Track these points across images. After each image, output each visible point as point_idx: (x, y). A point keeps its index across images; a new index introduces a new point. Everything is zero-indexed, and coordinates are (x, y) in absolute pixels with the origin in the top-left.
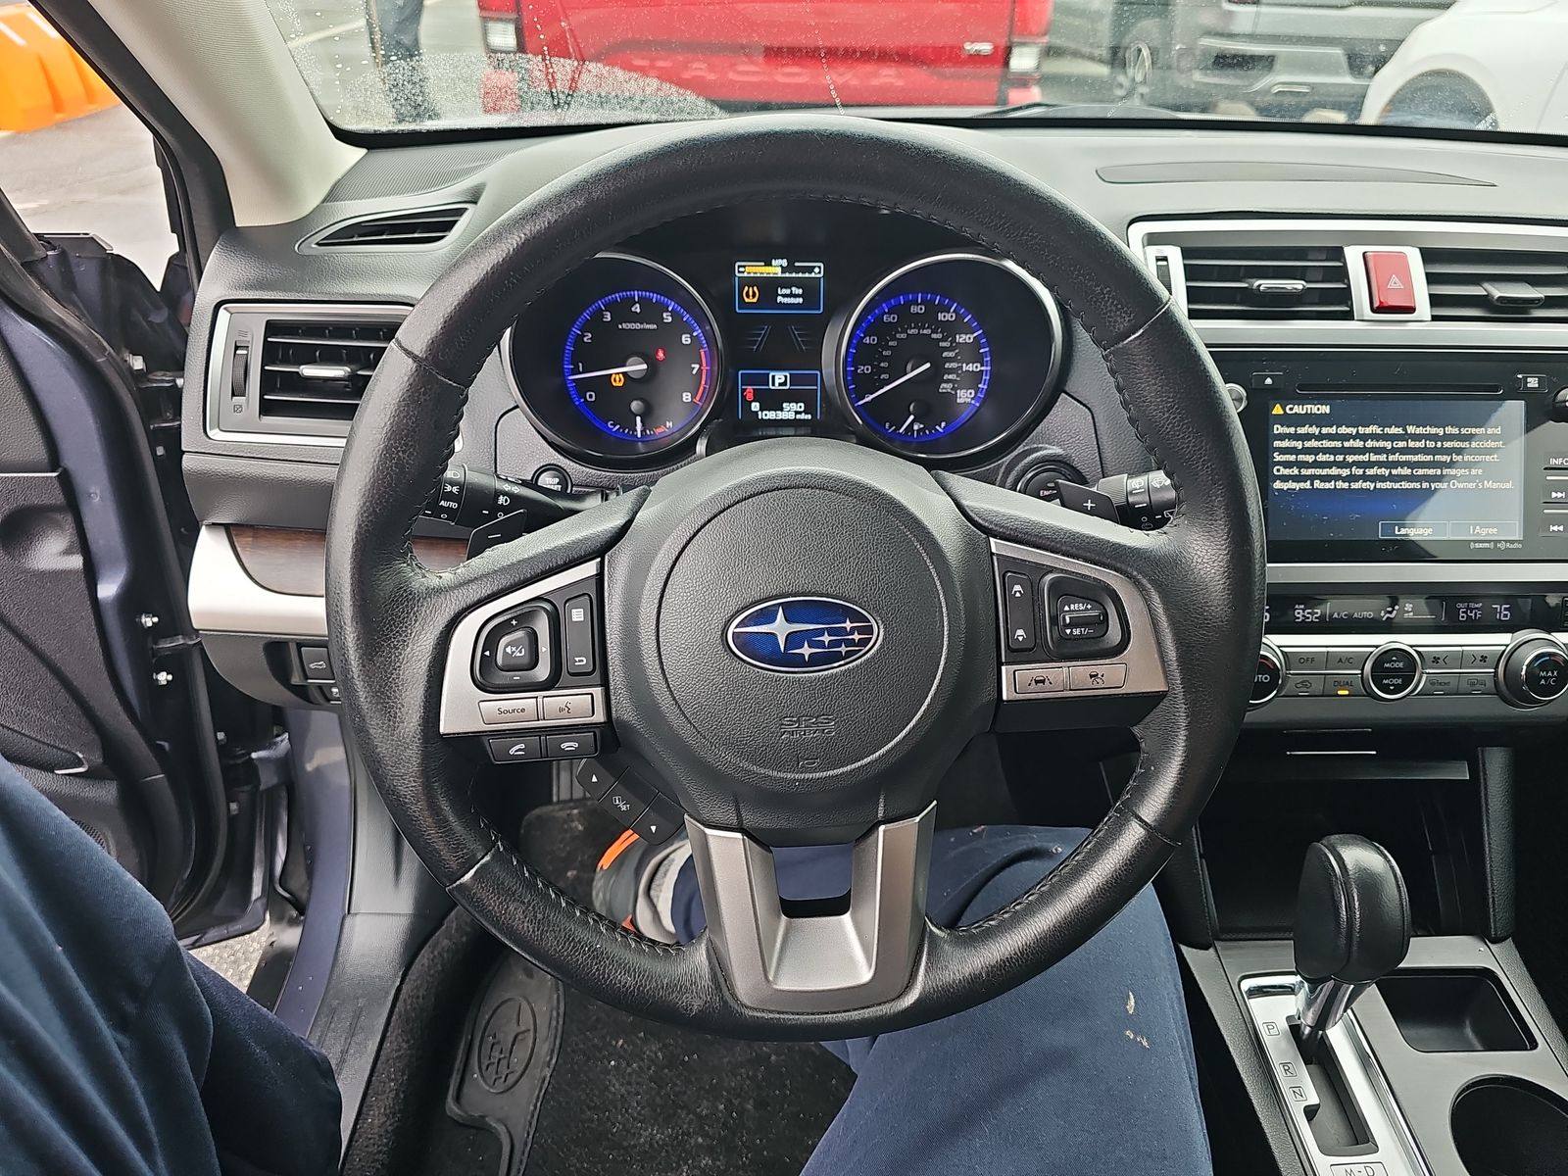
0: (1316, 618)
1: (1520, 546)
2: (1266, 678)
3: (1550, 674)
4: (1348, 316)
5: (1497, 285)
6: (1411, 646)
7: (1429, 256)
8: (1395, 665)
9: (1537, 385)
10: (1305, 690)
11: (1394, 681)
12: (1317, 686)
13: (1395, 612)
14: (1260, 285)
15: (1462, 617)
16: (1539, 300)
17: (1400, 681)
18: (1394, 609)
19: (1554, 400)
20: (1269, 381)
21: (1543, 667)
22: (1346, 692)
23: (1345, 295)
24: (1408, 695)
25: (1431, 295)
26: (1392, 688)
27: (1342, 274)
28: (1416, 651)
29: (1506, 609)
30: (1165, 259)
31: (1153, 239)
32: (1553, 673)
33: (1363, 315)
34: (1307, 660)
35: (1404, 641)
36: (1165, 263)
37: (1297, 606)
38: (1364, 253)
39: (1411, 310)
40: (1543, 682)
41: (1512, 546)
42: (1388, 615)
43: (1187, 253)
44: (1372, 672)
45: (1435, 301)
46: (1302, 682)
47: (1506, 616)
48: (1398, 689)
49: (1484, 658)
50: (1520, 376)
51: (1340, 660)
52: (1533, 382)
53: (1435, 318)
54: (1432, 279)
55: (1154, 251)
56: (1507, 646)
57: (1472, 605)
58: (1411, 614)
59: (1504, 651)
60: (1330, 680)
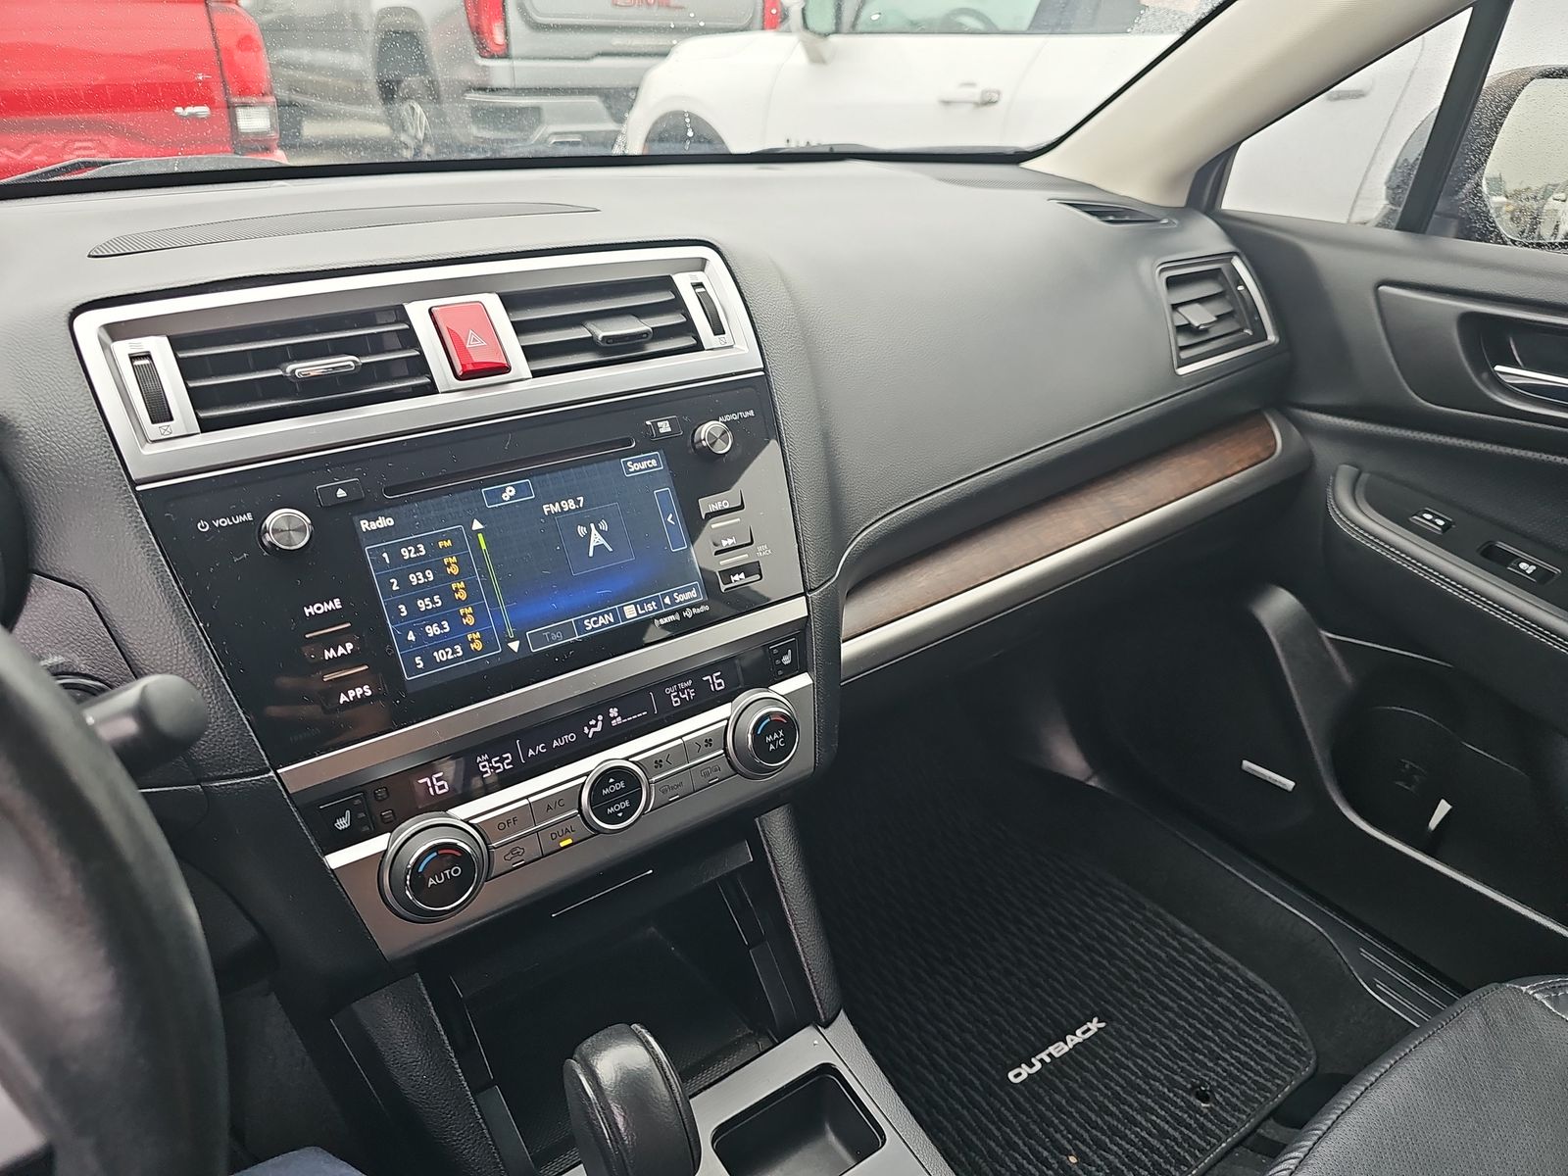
0: (508, 764)
1: (707, 608)
2: (456, 871)
3: (776, 736)
4: (431, 389)
5: (600, 323)
6: (627, 759)
7: (510, 302)
8: (616, 788)
9: (670, 430)
10: (518, 858)
11: (620, 807)
12: (532, 849)
13: (600, 723)
14: (293, 371)
15: (676, 702)
16: (647, 333)
17: (627, 803)
18: (597, 721)
19: (693, 441)
20: (341, 493)
21: (768, 731)
22: (569, 841)
23: (420, 365)
24: (642, 813)
25: (523, 347)
26: (620, 815)
27: (410, 338)
28: (633, 762)
29: (717, 677)
30: (148, 356)
31: (115, 331)
32: (779, 734)
33: (449, 386)
34: (508, 821)
35: (618, 755)
36: (146, 362)
37: (479, 759)
38: (430, 310)
39: (504, 369)
40: (772, 747)
41: (698, 611)
42: (593, 730)
43: (177, 344)
44: (591, 807)
45: (530, 353)
46: (511, 852)
47: (720, 685)
48: (628, 813)
49: (709, 742)
50: (648, 423)
51: (549, 807)
52: (665, 427)
53: (536, 374)
54: (520, 328)
55: (123, 349)
56: (728, 719)
57: (682, 685)
58: (619, 719)
59: (727, 726)
60: (545, 836)
